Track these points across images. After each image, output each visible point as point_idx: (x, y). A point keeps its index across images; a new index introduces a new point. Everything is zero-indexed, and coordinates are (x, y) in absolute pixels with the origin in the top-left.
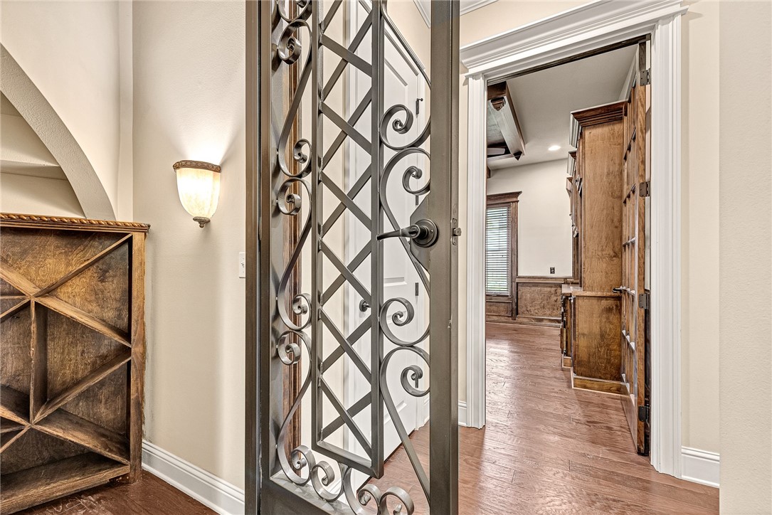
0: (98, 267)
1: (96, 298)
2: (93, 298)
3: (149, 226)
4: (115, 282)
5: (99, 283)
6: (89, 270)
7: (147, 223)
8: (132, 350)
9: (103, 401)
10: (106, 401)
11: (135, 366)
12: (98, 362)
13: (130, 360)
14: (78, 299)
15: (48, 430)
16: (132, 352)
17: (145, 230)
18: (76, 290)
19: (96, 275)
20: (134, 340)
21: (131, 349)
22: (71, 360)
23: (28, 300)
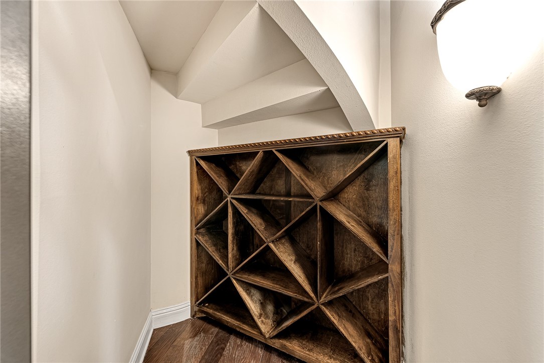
0: (364, 176)
1: (363, 205)
2: (361, 204)
3: (404, 129)
4: (377, 191)
5: (365, 191)
6: (358, 179)
7: (402, 126)
8: (390, 266)
9: (370, 299)
10: (372, 300)
11: (392, 285)
12: (366, 262)
13: (388, 277)
14: (351, 204)
15: (328, 313)
16: (389, 268)
17: (400, 135)
18: (350, 196)
19: (363, 184)
20: (391, 256)
21: (388, 264)
22: (347, 254)
23: (316, 203)
